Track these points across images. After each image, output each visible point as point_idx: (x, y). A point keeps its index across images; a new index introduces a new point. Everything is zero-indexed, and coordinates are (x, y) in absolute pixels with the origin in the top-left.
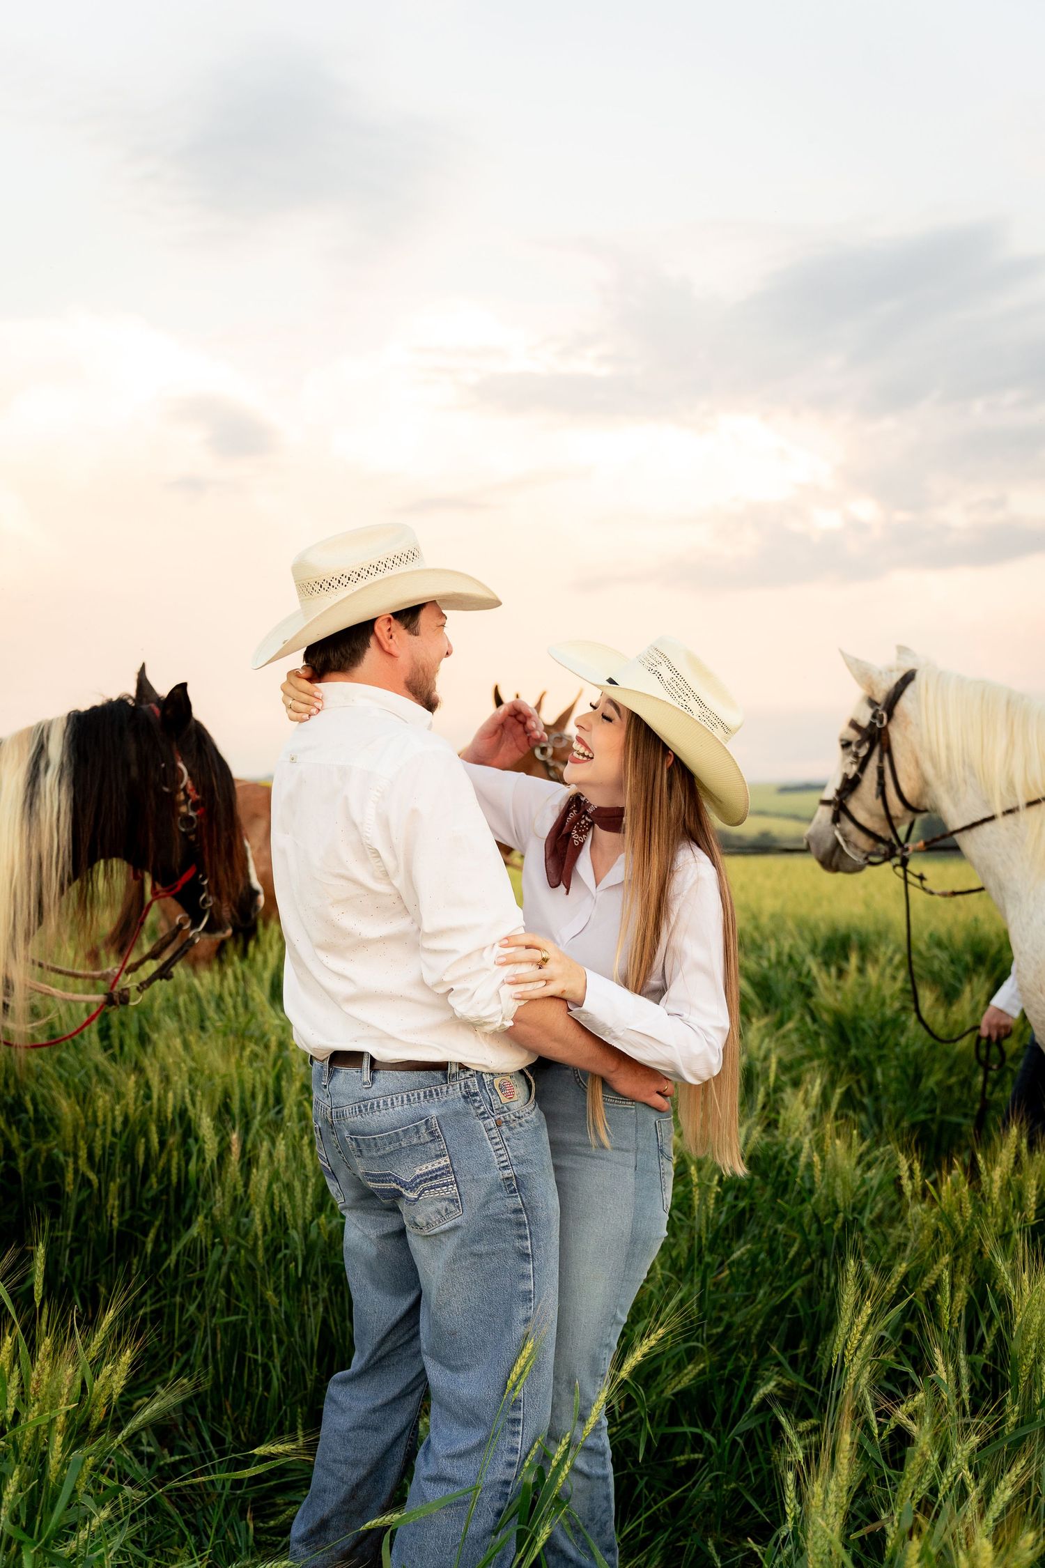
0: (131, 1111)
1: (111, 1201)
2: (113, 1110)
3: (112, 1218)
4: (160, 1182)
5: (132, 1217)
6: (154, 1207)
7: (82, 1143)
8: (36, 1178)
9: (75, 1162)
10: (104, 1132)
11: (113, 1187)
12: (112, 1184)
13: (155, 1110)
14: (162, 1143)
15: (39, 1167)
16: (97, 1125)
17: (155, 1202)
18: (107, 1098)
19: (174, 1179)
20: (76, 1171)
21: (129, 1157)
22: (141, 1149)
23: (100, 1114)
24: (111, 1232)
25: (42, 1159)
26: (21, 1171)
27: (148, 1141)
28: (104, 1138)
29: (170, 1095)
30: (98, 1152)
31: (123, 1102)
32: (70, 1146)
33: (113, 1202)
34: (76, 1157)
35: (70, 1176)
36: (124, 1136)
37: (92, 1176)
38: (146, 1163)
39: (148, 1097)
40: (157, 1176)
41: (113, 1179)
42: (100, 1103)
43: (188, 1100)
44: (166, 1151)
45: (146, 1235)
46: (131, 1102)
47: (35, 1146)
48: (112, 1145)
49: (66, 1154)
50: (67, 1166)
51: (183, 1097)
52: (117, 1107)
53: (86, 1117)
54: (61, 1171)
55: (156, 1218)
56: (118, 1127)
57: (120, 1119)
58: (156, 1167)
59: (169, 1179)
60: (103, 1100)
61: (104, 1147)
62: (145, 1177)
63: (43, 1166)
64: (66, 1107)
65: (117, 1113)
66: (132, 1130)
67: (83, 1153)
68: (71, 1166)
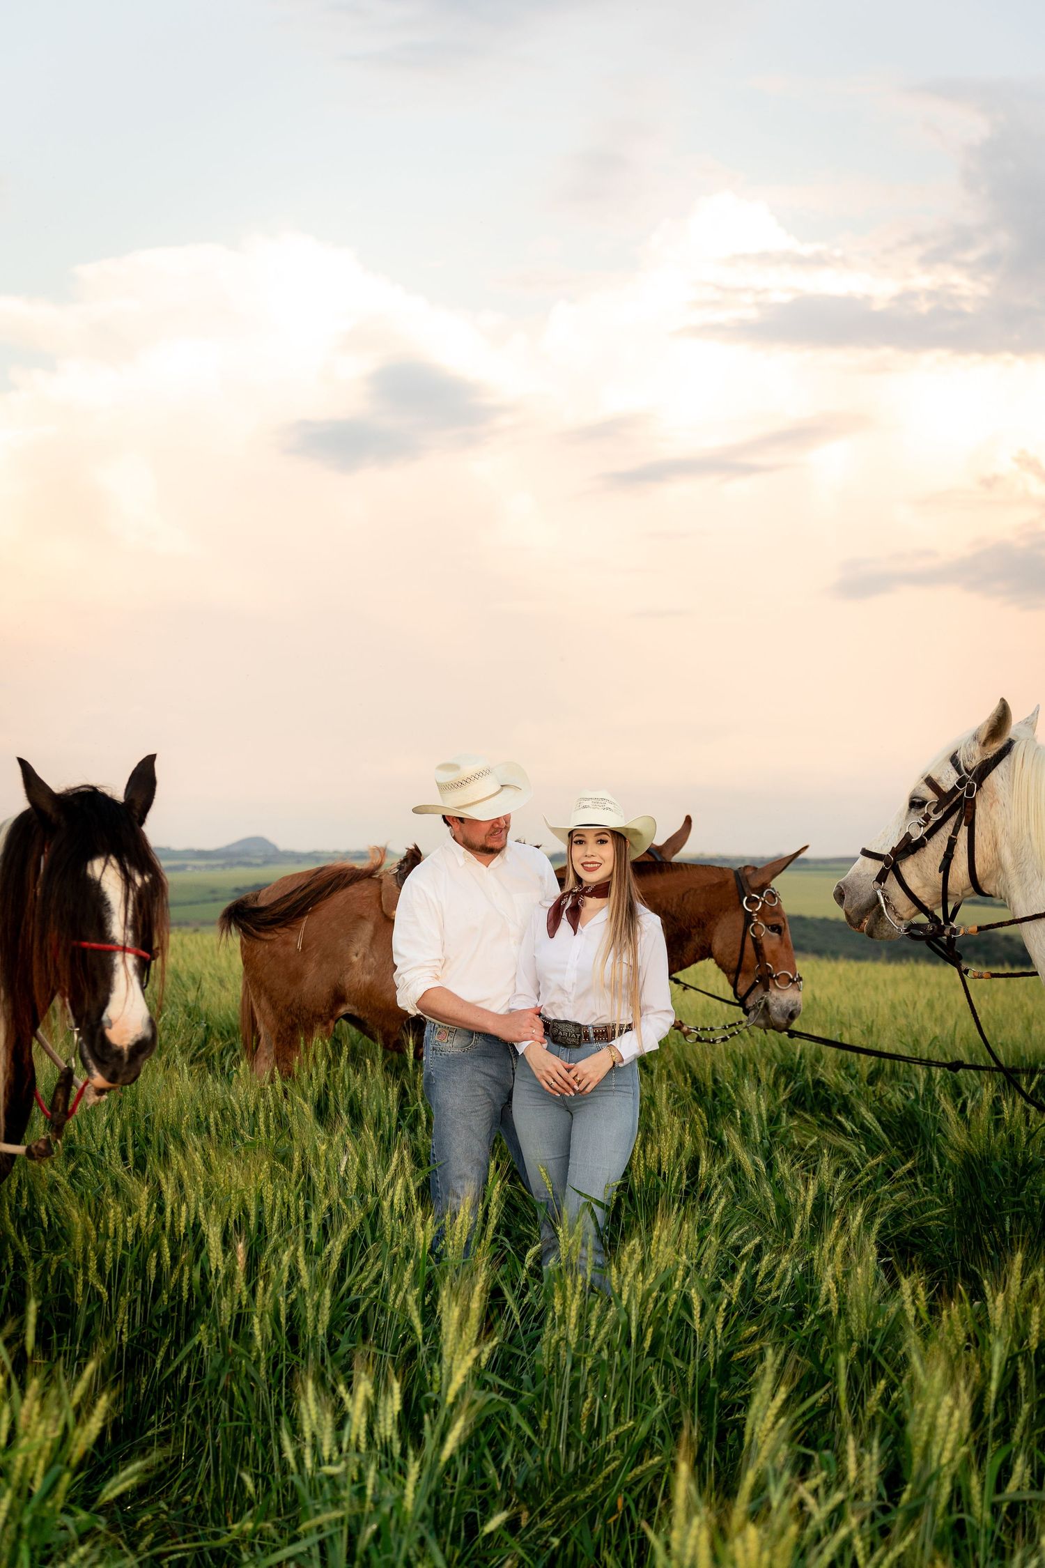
0: (143, 1224)
1: (121, 1315)
2: (124, 1222)
3: (122, 1333)
4: (171, 1298)
5: (143, 1335)
6: (165, 1326)
7: (92, 1254)
8: (46, 1290)
9: (85, 1274)
10: (114, 1244)
11: (123, 1301)
12: (122, 1298)
13: (168, 1224)
14: (174, 1259)
15: (49, 1279)
16: (108, 1237)
17: (166, 1317)
18: (119, 1209)
19: (185, 1295)
20: (86, 1283)
21: (141, 1271)
22: (154, 1263)
23: (111, 1225)
24: (120, 1347)
25: (53, 1271)
26: (31, 1281)
27: (159, 1256)
28: (114, 1251)
29: (184, 1208)
30: (109, 1265)
31: (135, 1215)
32: (80, 1257)
33: (123, 1316)
34: (86, 1268)
35: (80, 1287)
36: (136, 1249)
37: (102, 1289)
38: (158, 1280)
39: (161, 1210)
40: (168, 1292)
41: (123, 1293)
42: (112, 1214)
43: (201, 1215)
44: (178, 1267)
45: (156, 1354)
46: (144, 1214)
47: (45, 1256)
48: (123, 1257)
49: (75, 1265)
50: (77, 1277)
51: (197, 1212)
52: (129, 1219)
53: (97, 1228)
54: (72, 1282)
55: (166, 1335)
56: (130, 1238)
57: (131, 1232)
58: (168, 1284)
59: (181, 1296)
60: (114, 1212)
61: (114, 1261)
62: (156, 1295)
63: (52, 1278)
64: (77, 1217)
65: (128, 1225)
66: (144, 1244)
67: (93, 1265)
68: (81, 1278)
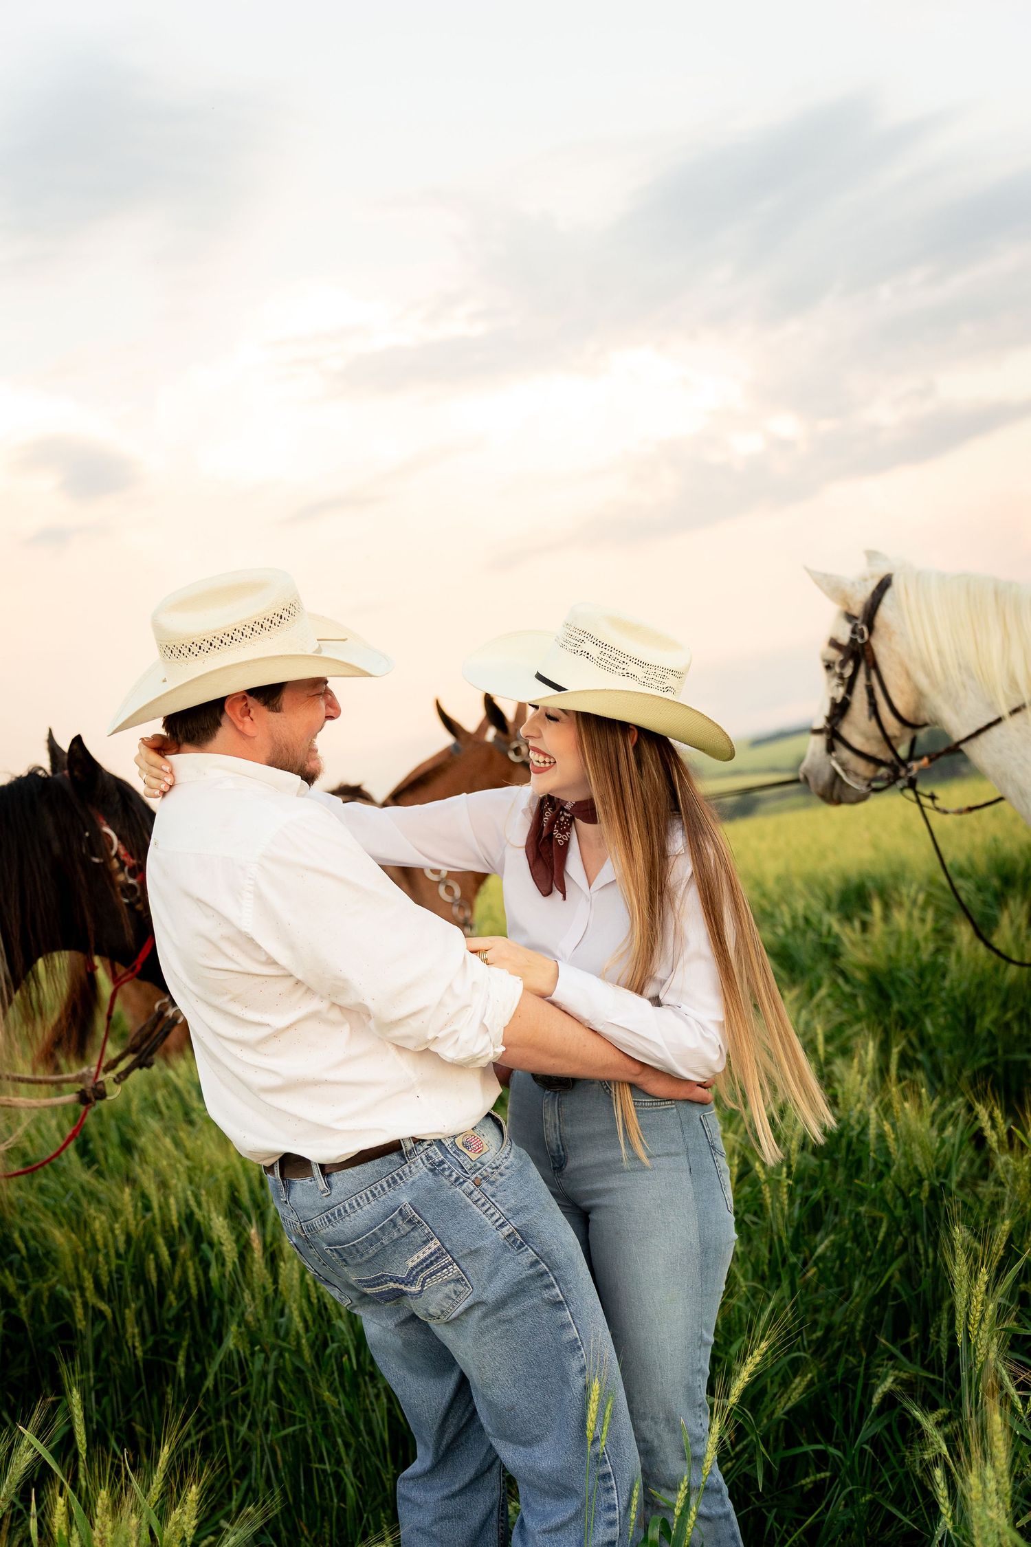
0: (132, 1227)
1: (130, 1330)
2: (112, 1230)
3: (134, 1347)
4: (179, 1298)
5: (156, 1343)
6: (178, 1327)
7: (85, 1273)
8: (42, 1321)
9: (83, 1295)
11: (129, 1314)
12: (127, 1311)
13: (158, 1221)
14: (174, 1255)
15: (43, 1309)
16: (98, 1250)
17: (178, 1321)
18: (103, 1218)
19: (194, 1291)
20: (85, 1304)
21: (140, 1277)
22: (152, 1265)
23: (99, 1237)
24: (137, 1363)
25: (46, 1299)
26: (25, 1317)
27: (157, 1256)
28: (108, 1263)
29: (172, 1201)
30: (105, 1279)
31: (122, 1219)
32: (73, 1279)
33: (132, 1330)
34: (82, 1290)
35: (79, 1312)
36: (130, 1257)
37: (104, 1307)
38: (160, 1281)
39: (148, 1208)
40: (174, 1292)
41: (127, 1305)
42: (97, 1225)
43: (192, 1202)
44: (179, 1263)
45: (176, 1359)
46: (131, 1217)
47: (34, 1286)
48: (119, 1270)
49: (70, 1288)
50: (74, 1301)
51: (187, 1201)
52: (117, 1226)
53: (84, 1244)
54: (69, 1308)
55: (183, 1338)
56: (122, 1247)
57: (122, 1239)
58: (172, 1282)
59: (189, 1293)
60: (99, 1222)
61: (110, 1273)
62: (162, 1296)
63: (48, 1307)
64: (60, 1238)
65: (117, 1232)
66: (137, 1247)
67: (89, 1284)
68: (79, 1300)
